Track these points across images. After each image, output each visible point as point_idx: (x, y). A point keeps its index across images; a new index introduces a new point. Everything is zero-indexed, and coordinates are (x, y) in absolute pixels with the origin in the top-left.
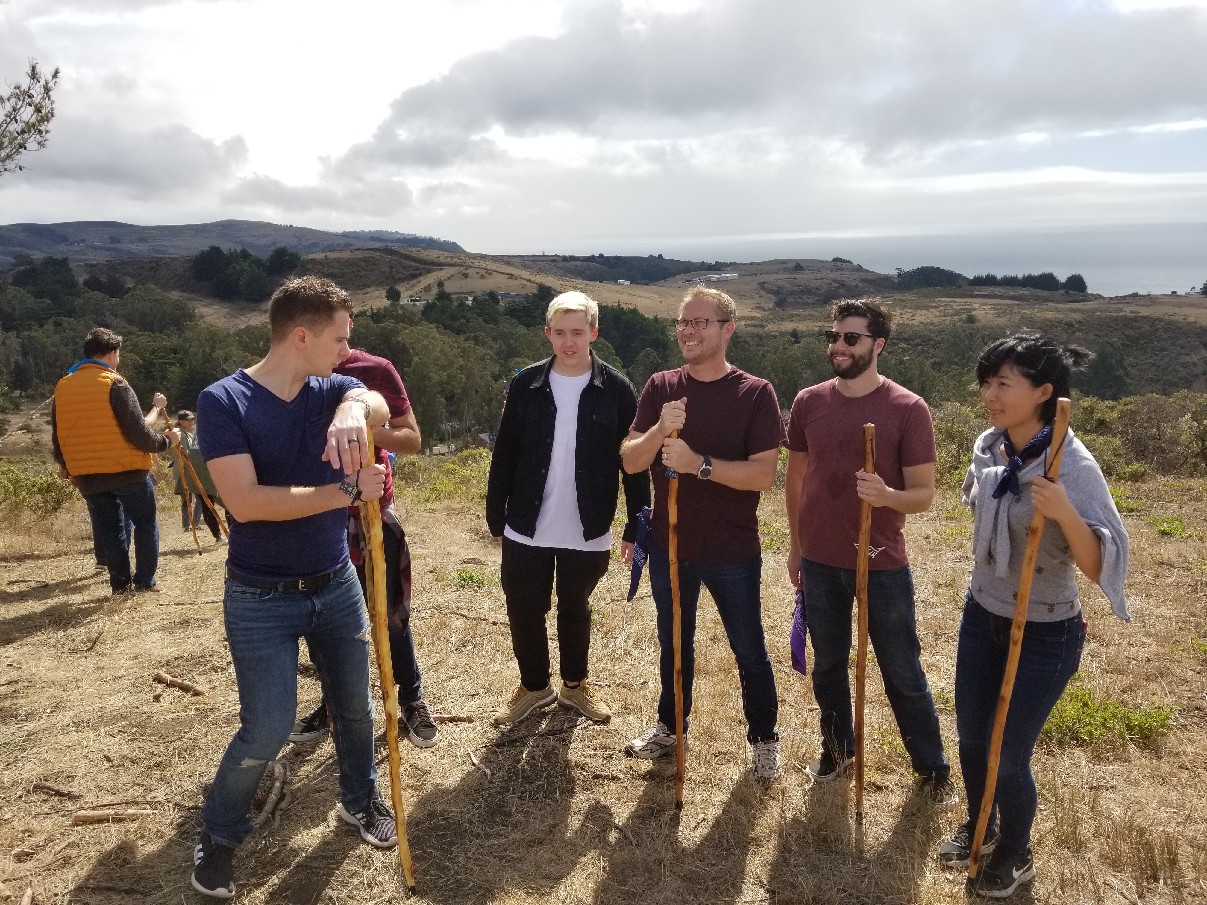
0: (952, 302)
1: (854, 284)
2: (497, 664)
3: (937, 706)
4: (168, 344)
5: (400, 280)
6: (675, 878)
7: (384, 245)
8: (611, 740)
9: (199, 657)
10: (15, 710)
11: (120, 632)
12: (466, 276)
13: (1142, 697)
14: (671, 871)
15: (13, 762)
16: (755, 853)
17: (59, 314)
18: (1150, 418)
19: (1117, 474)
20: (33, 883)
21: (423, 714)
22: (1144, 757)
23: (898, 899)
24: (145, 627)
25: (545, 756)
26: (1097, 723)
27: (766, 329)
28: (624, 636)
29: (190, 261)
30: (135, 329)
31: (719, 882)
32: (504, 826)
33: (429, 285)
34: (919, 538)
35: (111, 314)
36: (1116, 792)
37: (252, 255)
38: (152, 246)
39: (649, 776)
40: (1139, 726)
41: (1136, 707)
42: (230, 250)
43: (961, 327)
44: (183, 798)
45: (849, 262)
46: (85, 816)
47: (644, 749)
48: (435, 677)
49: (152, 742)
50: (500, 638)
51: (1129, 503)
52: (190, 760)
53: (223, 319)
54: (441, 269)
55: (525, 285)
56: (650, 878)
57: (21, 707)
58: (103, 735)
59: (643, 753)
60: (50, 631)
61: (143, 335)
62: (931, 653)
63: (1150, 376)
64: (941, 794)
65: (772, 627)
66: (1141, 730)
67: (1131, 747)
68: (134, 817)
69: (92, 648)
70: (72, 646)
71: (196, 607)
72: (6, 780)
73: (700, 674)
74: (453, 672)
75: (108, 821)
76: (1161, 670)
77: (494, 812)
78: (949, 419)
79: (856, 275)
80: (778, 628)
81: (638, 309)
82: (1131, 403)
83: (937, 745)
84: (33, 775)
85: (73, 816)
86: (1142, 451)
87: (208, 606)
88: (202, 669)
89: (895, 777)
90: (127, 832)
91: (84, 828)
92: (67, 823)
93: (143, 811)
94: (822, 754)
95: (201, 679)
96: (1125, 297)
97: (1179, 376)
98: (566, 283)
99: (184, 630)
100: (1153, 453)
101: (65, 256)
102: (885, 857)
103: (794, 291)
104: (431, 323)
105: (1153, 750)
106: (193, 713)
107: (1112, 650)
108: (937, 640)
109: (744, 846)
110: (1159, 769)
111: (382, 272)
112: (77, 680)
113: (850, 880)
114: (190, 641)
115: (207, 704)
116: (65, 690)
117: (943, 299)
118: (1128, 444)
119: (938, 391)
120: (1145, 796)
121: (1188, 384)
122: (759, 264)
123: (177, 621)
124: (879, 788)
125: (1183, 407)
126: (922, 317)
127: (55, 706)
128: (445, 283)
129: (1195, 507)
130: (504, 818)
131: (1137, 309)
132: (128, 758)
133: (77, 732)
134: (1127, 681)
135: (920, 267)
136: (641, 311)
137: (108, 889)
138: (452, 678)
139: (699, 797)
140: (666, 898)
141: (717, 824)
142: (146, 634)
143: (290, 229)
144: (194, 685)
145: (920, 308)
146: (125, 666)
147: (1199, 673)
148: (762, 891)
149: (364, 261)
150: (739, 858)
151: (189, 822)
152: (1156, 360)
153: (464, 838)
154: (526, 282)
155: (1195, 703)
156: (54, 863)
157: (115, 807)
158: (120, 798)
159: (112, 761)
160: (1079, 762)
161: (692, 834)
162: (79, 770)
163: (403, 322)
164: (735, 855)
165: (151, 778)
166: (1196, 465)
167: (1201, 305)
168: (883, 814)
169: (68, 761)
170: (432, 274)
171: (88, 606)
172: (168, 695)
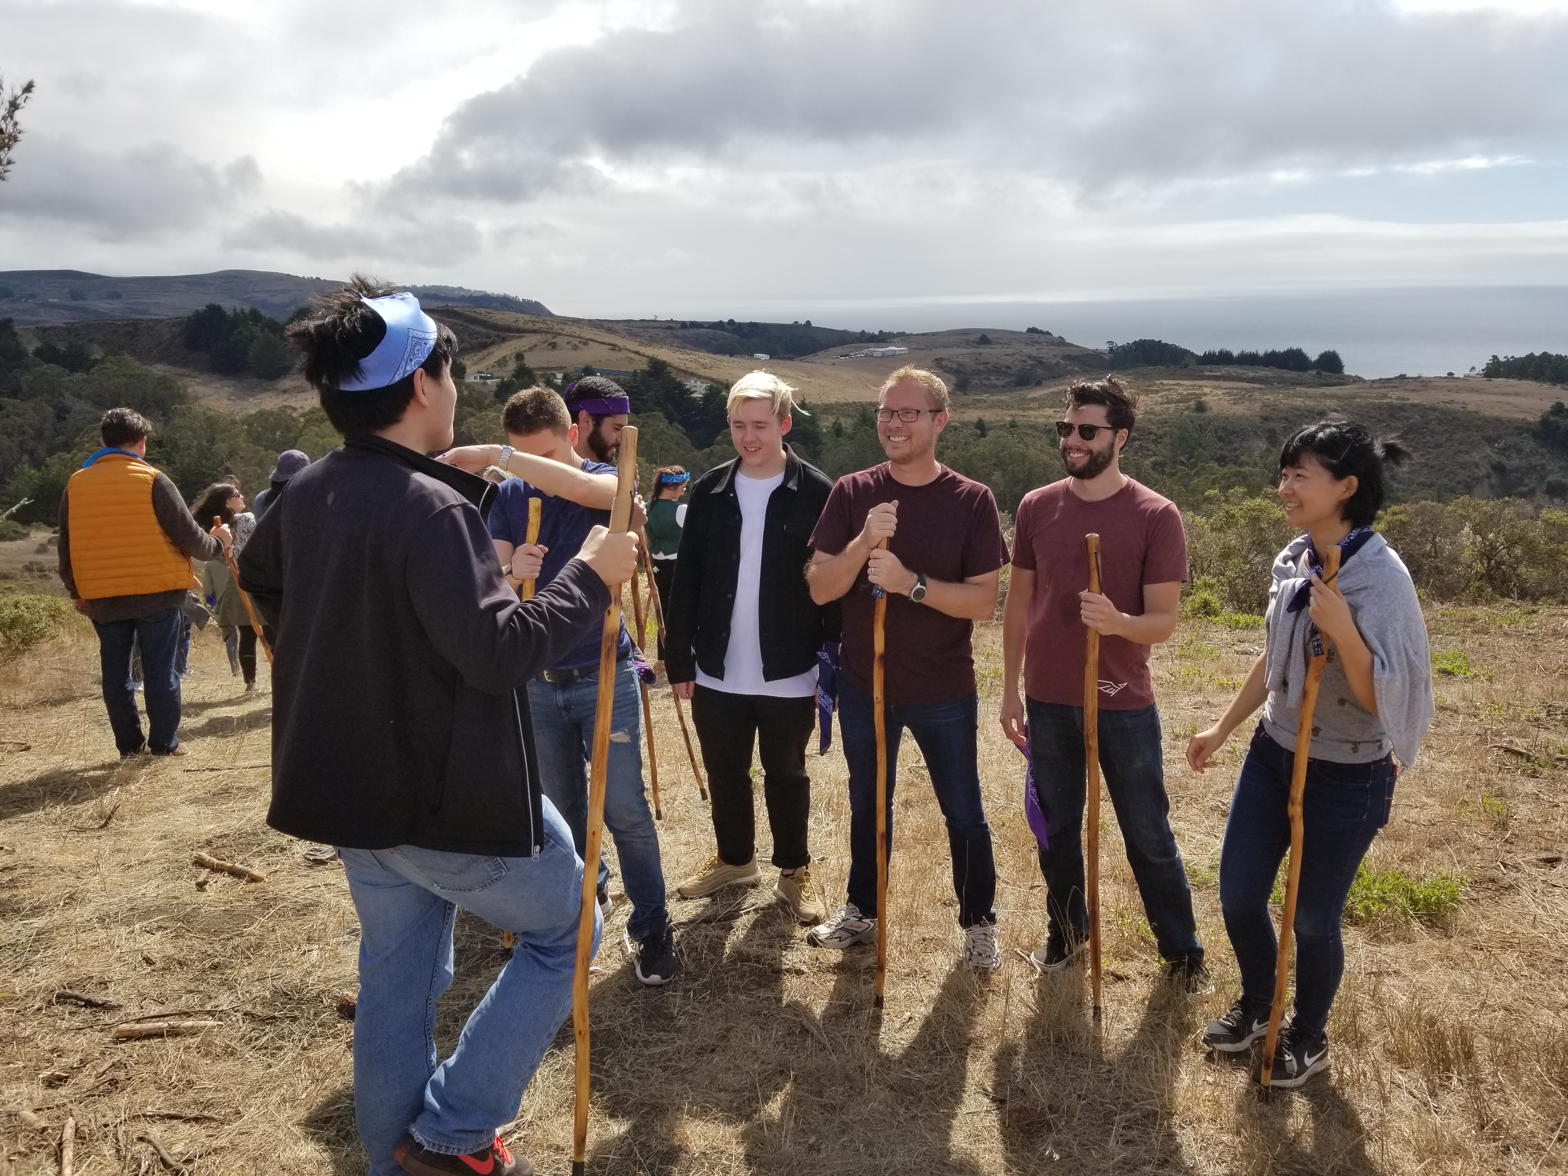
0: (1177, 385)
1: (1054, 361)
5: (465, 351)
6: (882, 1087)
7: (443, 304)
9: (248, 834)
10: (17, 903)
11: (139, 805)
12: (554, 346)
13: (1426, 867)
14: (876, 1079)
15: (23, 967)
16: (975, 1058)
18: (1425, 531)
20: (74, 1113)
22: (1432, 937)
23: (1151, 1105)
24: (171, 798)
25: (709, 947)
26: (1375, 896)
29: (180, 323)
31: (934, 1091)
32: (664, 1031)
33: (505, 357)
35: (72, 394)
36: (1400, 978)
37: (264, 317)
38: (127, 304)
39: (839, 968)
40: (1425, 899)
41: (1420, 879)
42: (235, 311)
43: (1189, 416)
44: (254, 1006)
45: (1048, 333)
46: (129, 1030)
47: (831, 936)
49: (202, 939)
52: (258, 962)
53: (226, 402)
54: (520, 337)
55: (631, 359)
56: (851, 1088)
57: (24, 899)
58: (137, 932)
59: (831, 941)
60: (45, 806)
63: (1422, 479)
64: (1195, 983)
66: (1427, 905)
67: (1416, 925)
68: (195, 1030)
69: (106, 825)
70: (79, 822)
71: (236, 773)
72: (17, 989)
75: (161, 1035)
76: (1447, 835)
77: (651, 1015)
79: (1057, 350)
82: (1401, 513)
83: (1189, 923)
84: (54, 982)
85: (114, 1030)
87: (251, 771)
88: (255, 849)
89: (1137, 964)
90: (188, 1048)
91: (129, 1044)
92: (106, 1040)
93: (204, 1022)
94: (1049, 939)
95: (256, 862)
96: (1390, 379)
97: (1457, 479)
98: (686, 356)
99: (225, 802)
100: (1428, 575)
101: (7, 317)
102: (1131, 1058)
103: (979, 370)
105: (1441, 928)
106: (252, 903)
109: (962, 1049)
110: (1449, 949)
112: (92, 865)
113: (1091, 1084)
114: (234, 815)
115: (267, 892)
116: (78, 878)
117: (1165, 382)
120: (1434, 982)
121: (1469, 489)
122: (934, 334)
123: (213, 790)
124: (1119, 978)
125: (1464, 517)
127: (69, 897)
128: (526, 355)
129: (1481, 640)
130: (665, 1022)
131: (1405, 394)
132: (174, 959)
133: (103, 928)
134: (1407, 848)
135: (1137, 340)
137: (172, 1117)
139: (903, 992)
140: (873, 1112)
141: (928, 1023)
142: (176, 807)
143: (316, 283)
144: (248, 869)
146: (153, 847)
147: (1491, 839)
148: (986, 1100)
150: (956, 1062)
151: (265, 1035)
152: (1429, 459)
153: (617, 1047)
154: (632, 355)
155: (1489, 874)
156: (98, 1087)
157: (166, 1019)
158: (170, 1008)
159: (154, 963)
160: (1354, 944)
161: (898, 1036)
162: (112, 974)
163: (470, 405)
164: (951, 1060)
165: (208, 983)
166: (1480, 589)
167: (1483, 389)
168: (1125, 1009)
169: (96, 965)
170: (508, 343)
171: (91, 773)
172: (216, 882)
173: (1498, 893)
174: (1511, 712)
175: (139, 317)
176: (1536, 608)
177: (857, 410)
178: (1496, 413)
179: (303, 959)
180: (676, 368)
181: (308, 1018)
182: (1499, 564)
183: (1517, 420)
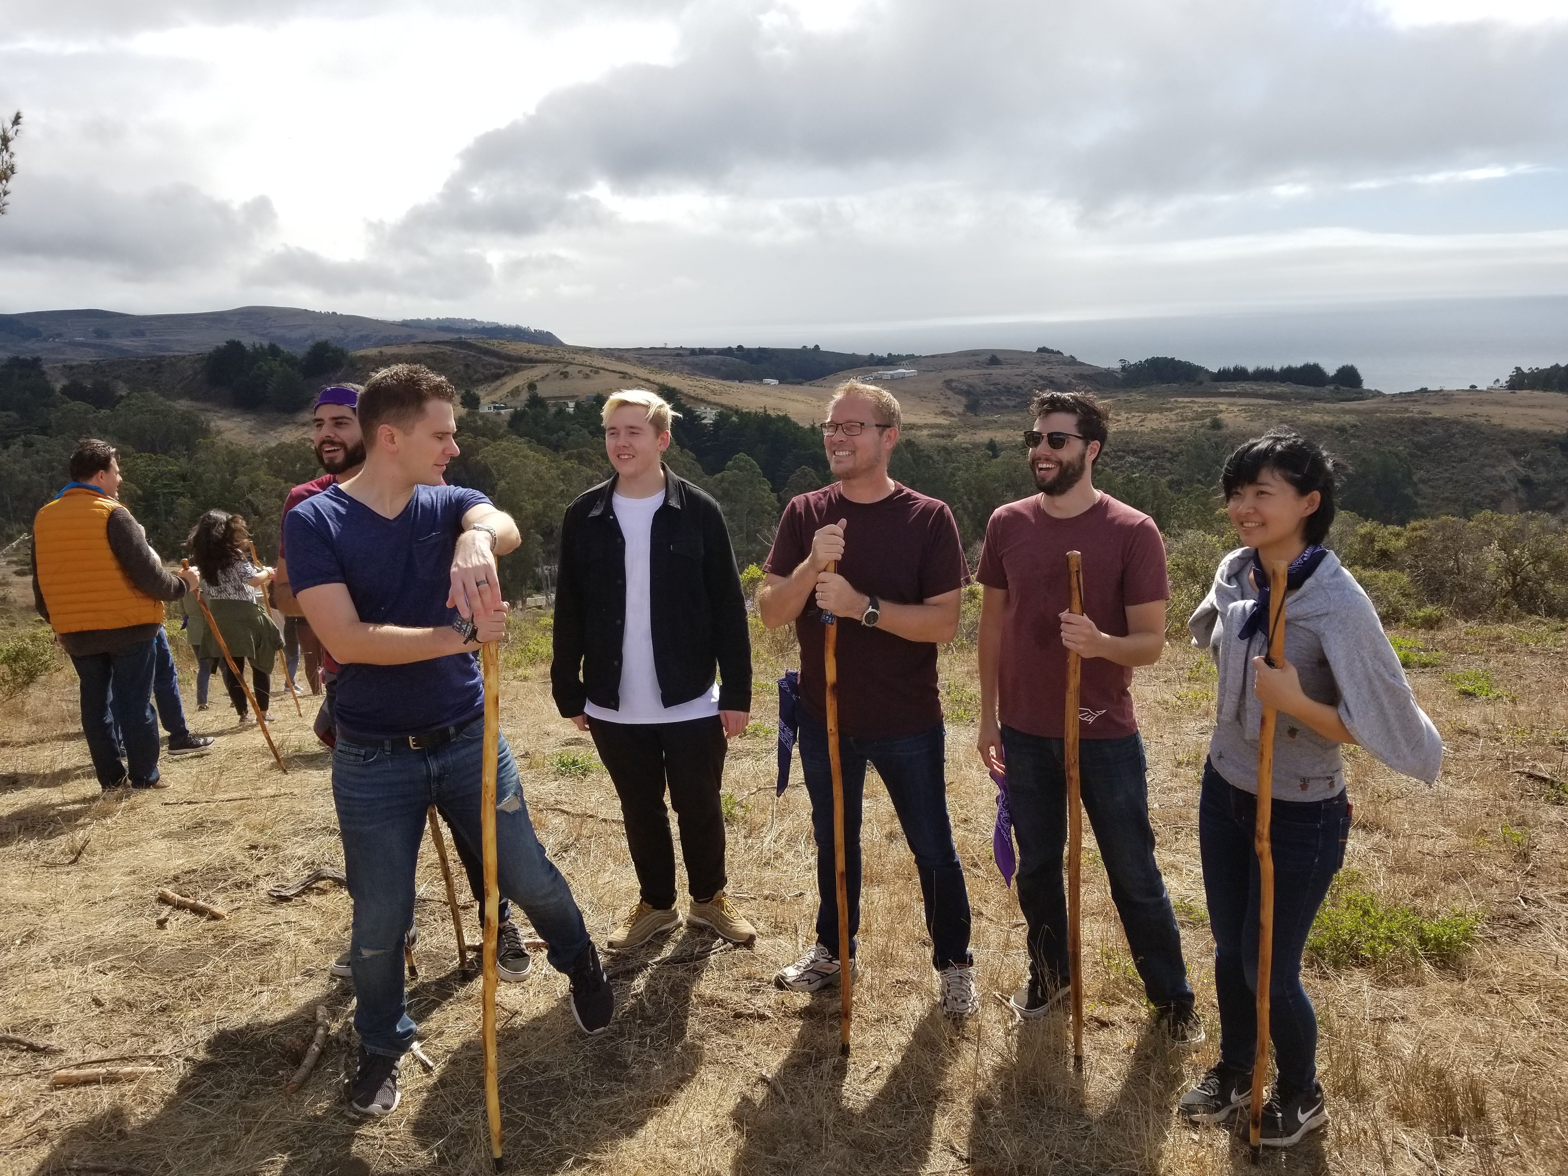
0: (1191, 402)
1: (1066, 381)
2: (609, 873)
3: (1177, 918)
4: (175, 468)
5: (479, 382)
6: (840, 1143)
7: (457, 336)
8: (756, 968)
9: (216, 870)
11: (112, 840)
12: (565, 375)
13: (1440, 902)
14: (835, 1135)
16: (944, 1112)
17: (29, 432)
18: (1446, 547)
19: (1407, 620)
21: (512, 939)
22: (1443, 979)
23: (1129, 1166)
24: (145, 833)
25: (671, 989)
26: (1382, 936)
27: (955, 440)
28: (773, 834)
29: (201, 360)
30: (130, 449)
31: (897, 1148)
32: (617, 1080)
33: (517, 387)
34: (1153, 704)
35: (100, 430)
36: (1408, 1025)
37: (283, 352)
38: (150, 341)
39: (806, 1013)
40: (1435, 938)
41: (1433, 915)
42: (254, 346)
43: (1204, 434)
44: (196, 1051)
45: (1059, 353)
46: (67, 1077)
47: (800, 979)
49: (155, 979)
50: (612, 839)
51: (1421, 656)
52: (206, 1002)
53: (247, 436)
54: (533, 367)
56: (808, 1145)
58: (90, 971)
59: (799, 984)
60: (19, 841)
61: (141, 457)
62: (1169, 850)
63: (1447, 494)
64: (1183, 1030)
65: (966, 820)
66: (1439, 943)
67: (1427, 967)
68: (132, 1076)
69: (75, 860)
70: (50, 858)
71: (213, 806)
73: (872, 881)
75: (98, 1082)
76: (1463, 867)
77: (604, 1063)
78: (1189, 551)
79: (1068, 370)
80: (973, 821)
81: (789, 415)
82: (1421, 528)
83: (1178, 968)
85: (51, 1076)
86: (1437, 589)
87: (229, 804)
88: (220, 885)
89: (1123, 1009)
90: (123, 1096)
91: (65, 1092)
92: (43, 1086)
93: (144, 1068)
94: (1030, 982)
95: (220, 898)
96: (1412, 393)
97: (1483, 493)
98: (696, 383)
99: (198, 836)
100: (1451, 592)
101: (35, 356)
102: (1112, 1113)
103: (990, 391)
104: (521, 436)
105: (1454, 969)
106: (210, 942)
107: (1401, 843)
108: (1177, 833)
109: (930, 1102)
110: (1461, 993)
111: (456, 372)
112: (56, 902)
113: (1066, 1142)
114: (205, 850)
115: (227, 930)
116: (40, 915)
117: (1179, 399)
118: (1418, 581)
119: (1177, 517)
120: (1444, 1029)
121: (1495, 504)
122: (944, 356)
123: (188, 824)
124: (1103, 1024)
125: (1487, 532)
126: (1154, 422)
127: (27, 936)
128: (538, 385)
129: (1506, 660)
130: (618, 1071)
131: (1428, 408)
132: (124, 1001)
133: (56, 968)
134: (1420, 882)
135: (1150, 358)
136: (794, 418)
139: (872, 1039)
140: (829, 1170)
141: (895, 1073)
142: (147, 841)
143: (332, 317)
144: (211, 906)
145: (1151, 411)
146: (119, 883)
147: (1511, 871)
148: (953, 1159)
149: (430, 357)
150: (923, 1116)
151: (205, 1082)
152: (1453, 474)
153: (565, 1097)
155: (1508, 909)
156: (25, 1138)
157: (107, 1064)
158: (113, 1052)
159: (103, 1005)
160: (1360, 987)
161: (863, 1087)
162: (59, 1017)
163: (483, 435)
164: (918, 1114)
165: (155, 1026)
166: (1506, 606)
167: (1507, 402)
168: (1108, 1058)
169: (45, 1006)
170: (520, 373)
171: (70, 807)
172: (177, 920)
173: (1518, 931)
174: (1534, 735)
175: (161, 354)
176: (1564, 625)
178: (1522, 425)
179: (254, 1000)
180: (686, 395)
181: (249, 1065)
182: (1525, 580)
183: (1543, 433)
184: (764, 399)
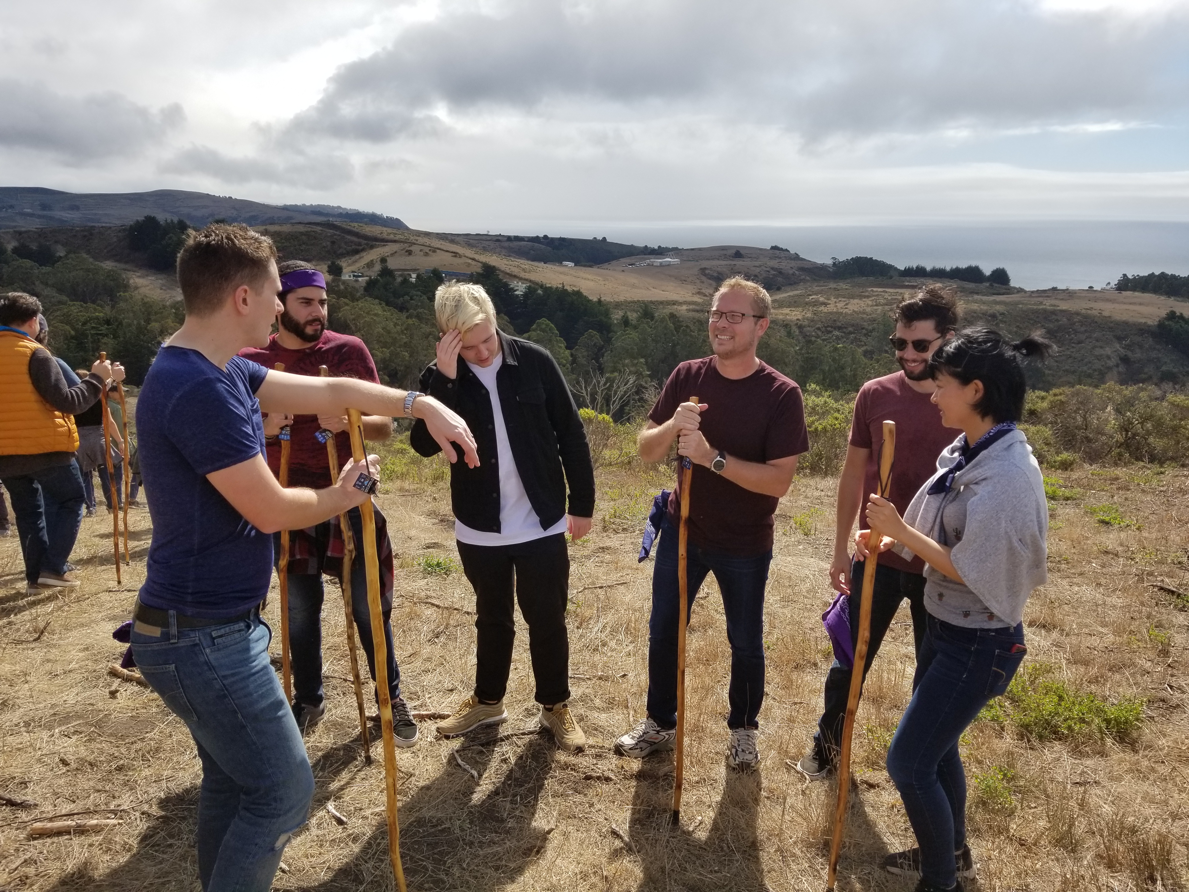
0: (884, 291)
1: (791, 272)
4: (101, 315)
5: (343, 255)
6: (680, 887)
7: (326, 219)
8: (598, 738)
11: (68, 620)
12: (410, 253)
13: (1110, 689)
18: (1078, 408)
19: (1050, 463)
21: (402, 712)
22: (1123, 751)
24: (95, 615)
25: (533, 756)
26: (1076, 717)
28: (599, 626)
29: (124, 230)
30: (64, 298)
32: (496, 832)
33: (372, 261)
35: (42, 283)
36: (1101, 788)
38: (84, 214)
39: (640, 776)
40: (1116, 719)
41: (1105, 699)
42: (166, 221)
44: (151, 806)
45: (787, 250)
46: (42, 829)
47: (634, 747)
48: (409, 671)
49: (111, 742)
51: (1063, 491)
52: (155, 763)
53: (159, 291)
54: (384, 245)
55: (469, 264)
58: (57, 735)
59: (633, 751)
61: (74, 305)
62: (902, 642)
63: (1067, 367)
66: (1118, 724)
67: (1109, 741)
68: (99, 829)
69: (39, 638)
70: (16, 636)
74: (428, 665)
75: (69, 833)
76: (1123, 660)
77: (485, 818)
79: (793, 264)
81: (582, 291)
82: (1061, 394)
85: (28, 829)
86: (1071, 441)
90: (91, 846)
91: (41, 841)
92: (22, 836)
93: (108, 821)
96: (1045, 291)
97: (1093, 367)
98: (511, 263)
100: (1080, 443)
104: (374, 299)
105: (1129, 744)
106: (155, 710)
107: (1074, 640)
109: (745, 851)
110: (1138, 763)
111: (324, 247)
112: (24, 674)
116: (11, 686)
117: (875, 289)
118: (1057, 433)
120: (1128, 792)
122: (700, 249)
124: (871, 786)
125: (1109, 398)
126: (855, 306)
128: (389, 260)
129: (1125, 496)
130: (497, 825)
131: (1057, 302)
132: (86, 761)
133: (28, 732)
134: (1094, 671)
135: (854, 257)
136: (585, 293)
138: (427, 671)
142: (96, 622)
143: (229, 201)
145: (853, 297)
146: (76, 658)
147: (1157, 664)
149: (305, 235)
150: (741, 863)
151: (158, 833)
152: (1072, 352)
153: (456, 847)
154: (470, 261)
155: (1159, 694)
156: (10, 883)
157: (76, 817)
158: (80, 806)
159: (68, 764)
160: (1060, 757)
162: (32, 775)
163: (345, 297)
165: (113, 783)
166: (1120, 455)
167: (1115, 300)
169: (19, 765)
170: (375, 250)
172: (126, 690)
173: (1169, 712)
174: (1159, 556)
175: (93, 224)
176: (1163, 470)
177: (641, 307)
178: (1125, 317)
180: (503, 272)
182: (1134, 435)
183: (1140, 324)
184: (562, 276)
